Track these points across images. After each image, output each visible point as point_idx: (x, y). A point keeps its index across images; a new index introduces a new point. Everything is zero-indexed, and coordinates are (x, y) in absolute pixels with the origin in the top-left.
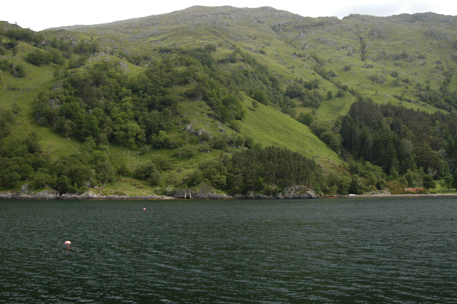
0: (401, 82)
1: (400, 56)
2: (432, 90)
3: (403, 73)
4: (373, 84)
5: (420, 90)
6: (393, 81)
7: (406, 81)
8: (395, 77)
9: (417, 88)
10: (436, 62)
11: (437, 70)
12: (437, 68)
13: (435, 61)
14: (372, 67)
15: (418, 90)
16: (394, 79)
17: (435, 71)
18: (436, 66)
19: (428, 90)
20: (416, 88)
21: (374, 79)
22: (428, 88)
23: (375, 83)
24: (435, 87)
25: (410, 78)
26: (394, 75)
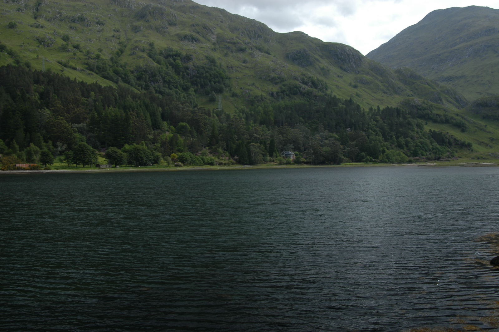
0: (70, 48)
1: (77, 19)
2: (103, 60)
3: (76, 38)
4: (39, 47)
5: (89, 58)
6: (63, 45)
7: (77, 47)
8: (66, 41)
9: (87, 55)
10: (115, 31)
11: (112, 39)
12: (113, 36)
13: (114, 29)
14: (42, 27)
15: (87, 58)
16: (64, 43)
17: (111, 40)
18: (113, 34)
19: (98, 59)
20: (85, 55)
21: (41, 41)
22: (98, 57)
23: (41, 46)
24: (106, 56)
25: (82, 44)
26: (66, 38)
